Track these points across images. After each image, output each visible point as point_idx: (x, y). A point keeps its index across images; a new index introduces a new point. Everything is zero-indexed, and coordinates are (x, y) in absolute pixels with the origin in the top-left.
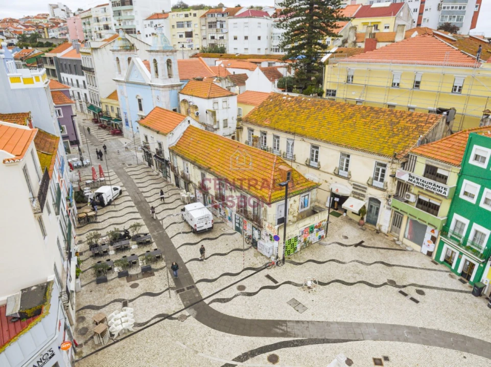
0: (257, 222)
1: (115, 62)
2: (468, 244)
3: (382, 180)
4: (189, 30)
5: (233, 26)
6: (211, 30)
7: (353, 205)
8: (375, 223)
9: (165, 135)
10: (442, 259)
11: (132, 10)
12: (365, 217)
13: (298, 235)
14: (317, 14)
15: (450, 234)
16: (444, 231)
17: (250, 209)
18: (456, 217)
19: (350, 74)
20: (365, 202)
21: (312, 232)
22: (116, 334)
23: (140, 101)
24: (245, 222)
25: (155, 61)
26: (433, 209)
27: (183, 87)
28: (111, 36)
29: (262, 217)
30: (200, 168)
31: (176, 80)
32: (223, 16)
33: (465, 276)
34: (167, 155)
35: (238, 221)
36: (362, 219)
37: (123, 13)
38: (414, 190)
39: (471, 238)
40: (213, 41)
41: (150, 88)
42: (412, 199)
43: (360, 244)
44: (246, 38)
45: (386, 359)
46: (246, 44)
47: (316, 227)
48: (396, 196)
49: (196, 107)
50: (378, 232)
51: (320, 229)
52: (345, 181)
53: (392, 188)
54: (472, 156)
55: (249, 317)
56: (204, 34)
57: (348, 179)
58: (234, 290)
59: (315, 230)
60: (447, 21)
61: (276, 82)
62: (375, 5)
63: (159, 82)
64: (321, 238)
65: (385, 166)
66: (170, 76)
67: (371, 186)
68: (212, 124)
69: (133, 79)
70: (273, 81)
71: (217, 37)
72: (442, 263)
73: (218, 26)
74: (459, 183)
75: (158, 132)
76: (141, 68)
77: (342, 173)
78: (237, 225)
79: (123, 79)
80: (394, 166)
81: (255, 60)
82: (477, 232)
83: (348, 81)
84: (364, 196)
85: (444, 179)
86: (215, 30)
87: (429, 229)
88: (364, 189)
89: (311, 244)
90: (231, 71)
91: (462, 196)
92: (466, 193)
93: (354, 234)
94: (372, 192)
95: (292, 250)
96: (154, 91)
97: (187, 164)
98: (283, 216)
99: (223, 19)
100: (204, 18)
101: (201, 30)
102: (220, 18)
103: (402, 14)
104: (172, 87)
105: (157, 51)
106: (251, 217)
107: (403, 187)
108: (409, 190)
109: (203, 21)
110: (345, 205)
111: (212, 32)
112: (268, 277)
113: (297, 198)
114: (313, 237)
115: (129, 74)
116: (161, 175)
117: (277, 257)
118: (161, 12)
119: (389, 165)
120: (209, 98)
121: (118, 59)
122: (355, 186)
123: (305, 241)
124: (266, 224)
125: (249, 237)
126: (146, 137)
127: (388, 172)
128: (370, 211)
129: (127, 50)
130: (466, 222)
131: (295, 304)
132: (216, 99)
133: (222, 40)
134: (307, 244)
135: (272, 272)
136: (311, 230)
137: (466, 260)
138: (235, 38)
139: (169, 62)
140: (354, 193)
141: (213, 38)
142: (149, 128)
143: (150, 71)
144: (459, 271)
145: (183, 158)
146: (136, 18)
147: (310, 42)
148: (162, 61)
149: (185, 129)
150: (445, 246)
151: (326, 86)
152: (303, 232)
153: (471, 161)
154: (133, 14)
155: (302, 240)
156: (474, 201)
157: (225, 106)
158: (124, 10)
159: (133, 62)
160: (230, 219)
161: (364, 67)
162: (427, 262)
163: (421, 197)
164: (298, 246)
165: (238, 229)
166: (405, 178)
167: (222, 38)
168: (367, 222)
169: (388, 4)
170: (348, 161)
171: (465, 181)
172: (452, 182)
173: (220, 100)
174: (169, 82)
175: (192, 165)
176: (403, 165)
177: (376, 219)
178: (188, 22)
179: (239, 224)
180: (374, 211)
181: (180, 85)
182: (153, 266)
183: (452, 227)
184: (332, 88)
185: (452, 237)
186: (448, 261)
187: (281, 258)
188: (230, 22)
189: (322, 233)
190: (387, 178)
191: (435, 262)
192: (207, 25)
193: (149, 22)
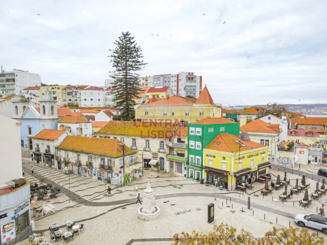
0: (110, 169)
1: (14, 109)
2: (196, 165)
3: (163, 149)
4: (55, 96)
5: (84, 94)
6: (69, 96)
7: (153, 162)
8: (163, 169)
9: (53, 140)
10: (190, 176)
11: (14, 84)
12: (159, 167)
13: (130, 172)
14: (129, 88)
15: (190, 164)
16: (188, 163)
17: (106, 164)
18: (190, 156)
19: (147, 111)
20: (158, 160)
21: (136, 172)
22: (46, 213)
23: (30, 129)
24: (103, 173)
25: (44, 106)
26: (182, 155)
27: (59, 120)
28: (6, 96)
29: (112, 166)
30: (77, 152)
31: (55, 116)
32: (77, 89)
33: (198, 179)
34: (53, 151)
35: (99, 174)
36: (158, 168)
37: (6, 86)
38: (175, 150)
39: (196, 162)
40: (71, 102)
41: (39, 121)
42: (175, 153)
43: (158, 177)
44: (92, 100)
45: (168, 201)
46: (92, 103)
47: (138, 170)
48: (169, 154)
49: (70, 128)
50: (165, 172)
51: (139, 172)
52: (149, 153)
53: (167, 151)
54: (190, 132)
55: (111, 201)
56: (64, 98)
57: (150, 151)
58: (102, 196)
59: (137, 172)
60: (189, 94)
61: (112, 117)
62: (156, 87)
63: (46, 117)
64: (140, 176)
65: (163, 142)
66: (52, 114)
67: (159, 152)
68: (80, 134)
69: (27, 116)
70: (110, 117)
71: (73, 99)
72: (190, 178)
73: (74, 94)
74: (189, 142)
75: (48, 140)
76: (33, 110)
77: (147, 149)
78: (99, 176)
79: (19, 117)
80: (167, 141)
81: (98, 109)
82: (197, 159)
83: (146, 114)
84: (157, 157)
85: (183, 142)
86: (71, 96)
87: (183, 164)
88: (157, 154)
89: (136, 179)
90: (85, 114)
91: (190, 147)
92: (191, 146)
93: (155, 174)
94: (160, 155)
95: (127, 181)
96: (41, 122)
97: (68, 153)
98: (122, 165)
99: (77, 91)
100: (64, 90)
101: (63, 96)
102: (75, 90)
103: (168, 91)
104: (53, 119)
105: (46, 102)
106: (107, 168)
107: (171, 149)
108: (173, 150)
109: (64, 92)
110: (150, 163)
111: (70, 97)
112: (118, 190)
113: (128, 157)
114: (137, 175)
115: (24, 115)
116: (47, 165)
117: (121, 182)
118: (35, 86)
119: (165, 142)
120: (77, 123)
121: (16, 107)
122: (153, 154)
123: (133, 177)
124: (114, 169)
125: (106, 180)
126: (38, 145)
127: (165, 144)
128: (161, 164)
129: (24, 102)
130: (193, 156)
131: (131, 195)
132: (81, 124)
133: (76, 102)
134: (134, 179)
135: (119, 189)
136: (135, 171)
137: (197, 172)
138: (85, 100)
139: (52, 108)
140: (153, 157)
141: (70, 100)
142: (42, 139)
143: (39, 112)
144: (196, 178)
145: (65, 150)
146: (17, 89)
147: (127, 99)
148: (48, 106)
149: (64, 137)
150: (190, 169)
151: (136, 118)
152: (132, 172)
153: (190, 133)
154: (15, 86)
155: (132, 176)
156: (194, 148)
157: (86, 127)
158: (7, 85)
159: (28, 108)
160: (95, 175)
161: (151, 108)
162: (185, 178)
163: (178, 152)
164: (130, 179)
165: (99, 179)
166: (171, 145)
167: (76, 100)
168: (160, 169)
169: (162, 87)
170: (149, 143)
171: (190, 141)
172: (186, 142)
173: (83, 124)
174: (52, 117)
175: (71, 153)
176: (170, 140)
177: (164, 167)
178: (53, 92)
179: (100, 175)
180: (162, 163)
181: (58, 119)
182: (56, 195)
183: (190, 161)
184: (139, 118)
185: (191, 165)
186: (192, 176)
187: (123, 183)
188: (82, 92)
189: (141, 174)
190: (165, 147)
191: (188, 178)
192: (67, 93)
193: (26, 91)
